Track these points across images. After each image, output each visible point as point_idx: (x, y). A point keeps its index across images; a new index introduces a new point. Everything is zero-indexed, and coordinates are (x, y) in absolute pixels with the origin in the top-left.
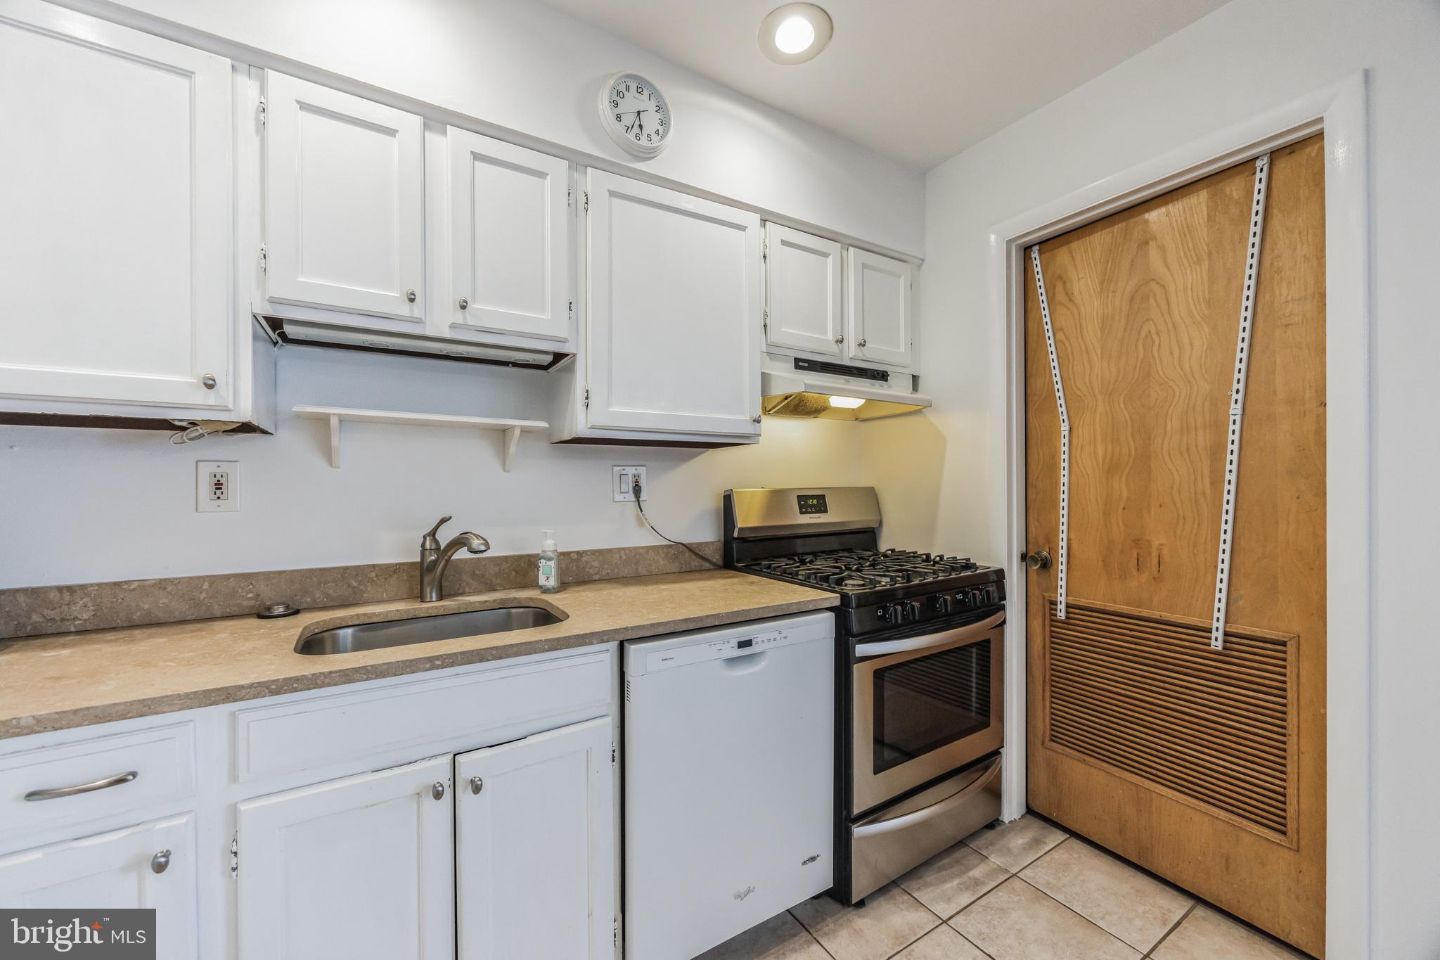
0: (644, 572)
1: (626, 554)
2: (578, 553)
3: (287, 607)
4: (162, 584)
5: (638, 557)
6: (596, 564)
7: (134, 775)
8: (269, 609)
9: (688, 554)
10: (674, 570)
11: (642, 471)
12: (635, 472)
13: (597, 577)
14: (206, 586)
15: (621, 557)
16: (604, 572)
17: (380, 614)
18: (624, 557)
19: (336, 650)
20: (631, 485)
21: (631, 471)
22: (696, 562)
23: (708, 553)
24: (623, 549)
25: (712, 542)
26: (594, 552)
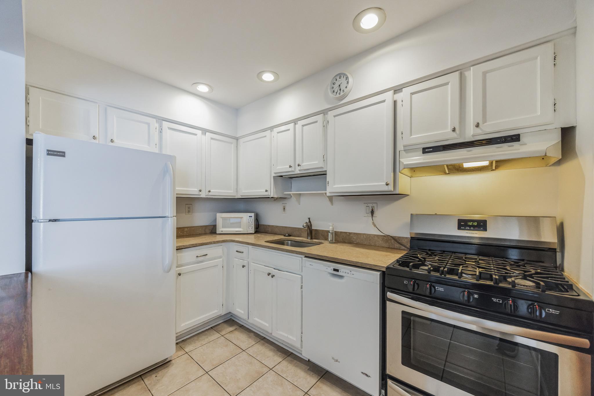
0: (373, 244)
1: (366, 236)
2: (349, 233)
3: (289, 234)
4: (277, 227)
5: (370, 238)
6: (355, 238)
7: (243, 252)
8: (286, 235)
9: (393, 241)
10: (386, 246)
11: (375, 205)
12: (372, 205)
13: (355, 242)
14: (281, 228)
15: (364, 237)
16: (358, 241)
17: (297, 239)
18: (365, 237)
19: (288, 245)
20: (370, 210)
21: (370, 205)
22: (397, 245)
23: (404, 242)
24: (365, 234)
25: (407, 238)
26: (355, 233)
